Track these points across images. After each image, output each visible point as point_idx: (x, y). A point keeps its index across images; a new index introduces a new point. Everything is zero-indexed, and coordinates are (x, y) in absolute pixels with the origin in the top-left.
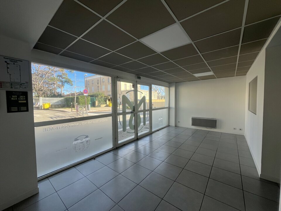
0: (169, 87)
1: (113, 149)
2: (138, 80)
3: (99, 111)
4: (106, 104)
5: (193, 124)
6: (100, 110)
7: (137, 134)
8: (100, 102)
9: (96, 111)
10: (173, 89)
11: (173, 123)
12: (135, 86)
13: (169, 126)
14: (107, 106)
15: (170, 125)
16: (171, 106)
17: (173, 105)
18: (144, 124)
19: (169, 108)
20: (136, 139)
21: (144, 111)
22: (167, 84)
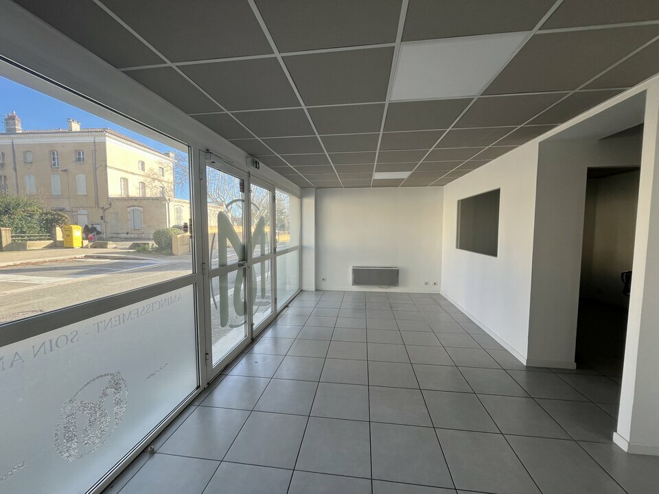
0: (301, 197)
1: (201, 389)
2: (253, 170)
3: (27, 264)
4: (52, 236)
5: (356, 282)
6: (33, 261)
7: (252, 325)
8: (24, 233)
9: (11, 263)
10: (309, 202)
11: (310, 284)
12: (244, 187)
13: (301, 291)
14: (57, 245)
15: (304, 288)
16: (305, 243)
17: (310, 240)
19: (301, 249)
21: (262, 258)
22: (296, 188)
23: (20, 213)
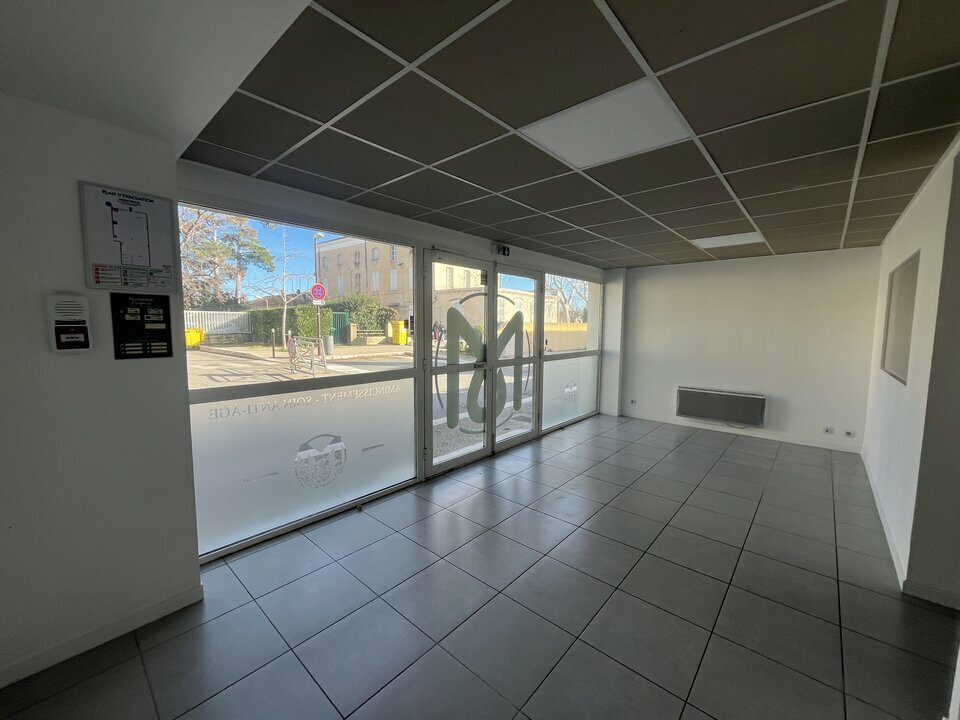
0: (604, 283)
1: (418, 480)
2: (501, 258)
3: (362, 358)
4: (385, 333)
5: (683, 411)
6: (366, 355)
7: (493, 437)
8: (366, 328)
9: (351, 356)
10: (616, 290)
11: (611, 406)
12: (489, 279)
13: (597, 414)
14: (389, 342)
15: (603, 410)
16: (608, 347)
17: (614, 343)
18: (517, 405)
19: (601, 354)
20: (489, 453)
21: (518, 361)
22: (596, 272)
23: (364, 309)
